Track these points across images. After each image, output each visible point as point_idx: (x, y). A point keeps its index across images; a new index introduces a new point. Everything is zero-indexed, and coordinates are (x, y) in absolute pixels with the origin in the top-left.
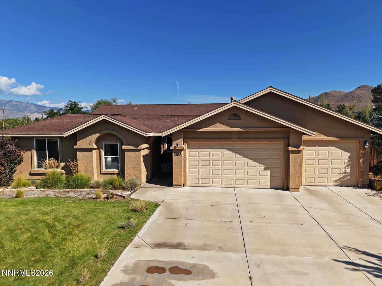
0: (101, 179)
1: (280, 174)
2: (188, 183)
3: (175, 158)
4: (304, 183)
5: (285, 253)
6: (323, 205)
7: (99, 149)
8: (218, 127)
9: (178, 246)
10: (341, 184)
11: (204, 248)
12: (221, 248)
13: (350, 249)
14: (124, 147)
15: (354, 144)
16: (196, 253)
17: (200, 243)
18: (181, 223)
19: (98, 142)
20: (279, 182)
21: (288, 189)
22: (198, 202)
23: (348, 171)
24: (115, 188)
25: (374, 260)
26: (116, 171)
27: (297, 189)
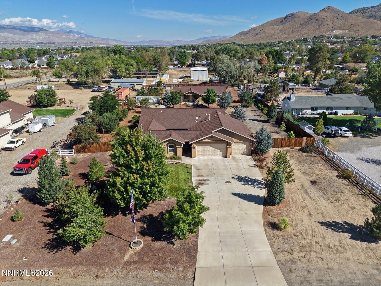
0: (169, 156)
1: (225, 153)
2: (197, 156)
3: (193, 150)
4: (232, 154)
5: (222, 176)
6: (234, 163)
7: (167, 146)
8: (207, 140)
9: (202, 176)
10: (243, 154)
11: (207, 176)
12: (210, 176)
13: (234, 175)
14: (176, 146)
15: (248, 143)
16: (206, 177)
17: (206, 175)
18: (200, 170)
19: (167, 145)
20: (224, 155)
21: (227, 157)
22: (202, 164)
23: (245, 150)
24: (175, 159)
25: (237, 177)
26: (173, 153)
27: (229, 157)
